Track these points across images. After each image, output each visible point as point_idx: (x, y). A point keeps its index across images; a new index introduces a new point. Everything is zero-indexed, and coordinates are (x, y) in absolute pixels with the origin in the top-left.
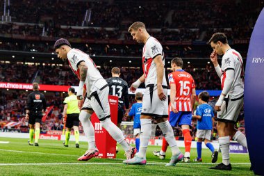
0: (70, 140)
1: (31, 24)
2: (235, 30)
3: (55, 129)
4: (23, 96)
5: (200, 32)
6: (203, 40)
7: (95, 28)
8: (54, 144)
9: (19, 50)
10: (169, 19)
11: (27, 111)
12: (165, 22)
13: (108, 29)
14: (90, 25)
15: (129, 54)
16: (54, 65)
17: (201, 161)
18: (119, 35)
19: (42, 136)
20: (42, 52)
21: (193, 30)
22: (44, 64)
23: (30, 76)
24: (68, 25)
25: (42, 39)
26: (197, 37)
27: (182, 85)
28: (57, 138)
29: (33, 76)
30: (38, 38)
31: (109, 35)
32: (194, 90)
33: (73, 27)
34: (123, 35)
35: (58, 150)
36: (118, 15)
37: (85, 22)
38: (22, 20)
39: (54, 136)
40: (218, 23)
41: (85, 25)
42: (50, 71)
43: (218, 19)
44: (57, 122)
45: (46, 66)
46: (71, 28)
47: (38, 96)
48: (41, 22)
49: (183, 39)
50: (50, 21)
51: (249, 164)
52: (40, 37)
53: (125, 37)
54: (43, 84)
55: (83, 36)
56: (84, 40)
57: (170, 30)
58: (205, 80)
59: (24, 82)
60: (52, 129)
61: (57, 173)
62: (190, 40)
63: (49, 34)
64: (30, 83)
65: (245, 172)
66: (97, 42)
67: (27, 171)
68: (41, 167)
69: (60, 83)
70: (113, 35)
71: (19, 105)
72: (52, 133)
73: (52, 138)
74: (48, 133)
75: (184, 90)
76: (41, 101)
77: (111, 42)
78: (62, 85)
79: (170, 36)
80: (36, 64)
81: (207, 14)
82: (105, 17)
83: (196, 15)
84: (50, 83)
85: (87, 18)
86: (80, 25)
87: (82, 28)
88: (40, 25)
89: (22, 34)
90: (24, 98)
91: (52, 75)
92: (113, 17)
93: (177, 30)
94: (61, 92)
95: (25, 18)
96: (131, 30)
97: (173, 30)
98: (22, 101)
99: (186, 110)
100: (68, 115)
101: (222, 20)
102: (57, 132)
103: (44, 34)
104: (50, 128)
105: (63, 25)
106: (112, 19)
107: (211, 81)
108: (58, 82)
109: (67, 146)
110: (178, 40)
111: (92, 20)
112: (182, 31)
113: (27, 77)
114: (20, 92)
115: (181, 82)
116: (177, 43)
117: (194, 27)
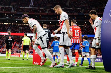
0: (25, 57)
1: (7, 6)
2: (97, 8)
3: (18, 52)
4: (3, 38)
5: (81, 10)
6: (83, 13)
7: (35, 8)
8: (17, 59)
9: (2, 18)
10: (68, 4)
11: (5, 44)
12: (66, 5)
13: (41, 8)
14: (33, 7)
15: (50, 19)
16: (17, 24)
17: (82, 66)
18: (46, 11)
19: (12, 55)
20: (12, 18)
21: (79, 8)
22: (12, 24)
23: (6, 29)
24: (23, 7)
25: (12, 13)
26: (80, 11)
27: (76, 32)
28: (18, 56)
29: (8, 29)
30: (10, 13)
31: (41, 11)
32: (81, 34)
33: (25, 8)
34: (47, 11)
35: (19, 62)
36: (45, 2)
37: (31, 5)
38: (2, 5)
39: (17, 55)
40: (89, 5)
41: (31, 7)
42: (15, 27)
43: (90, 4)
44: (18, 49)
45: (13, 25)
46: (24, 8)
47: (10, 37)
48: (11, 5)
49: (74, 12)
50: (15, 5)
51: (103, 67)
52: (11, 12)
53: (48, 12)
54: (12, 32)
55: (30, 12)
56: (30, 13)
57: (68, 9)
58: (84, 30)
59: (3, 32)
60: (16, 52)
61: (18, 71)
62: (77, 13)
63: (15, 11)
64: (6, 32)
65: (101, 70)
66: (36, 14)
67: (5, 71)
68: (11, 69)
69: (20, 32)
70: (43, 11)
71: (1, 42)
72: (16, 54)
73: (16, 56)
74: (14, 54)
75: (77, 34)
76: (11, 39)
77: (42, 14)
78: (20, 33)
79: (68, 11)
80: (9, 24)
81: (85, 1)
82: (39, 3)
83: (80, 2)
84: (15, 32)
85: (32, 4)
86: (28, 7)
87: (29, 8)
88: (11, 7)
89: (3, 11)
90: (4, 39)
91: (16, 28)
92: (43, 3)
93: (71, 9)
94: (20, 36)
95: (4, 4)
96: (54, 9)
97: (70, 8)
98: (3, 40)
99: (77, 43)
100: (24, 45)
101: (91, 4)
102: (18, 53)
103: (12, 11)
104: (15, 52)
105: (21, 7)
106: (43, 4)
107: (86, 31)
108: (19, 32)
109: (23, 59)
110: (72, 13)
111: (34, 5)
112: (73, 9)
113: (5, 30)
114: (2, 36)
115: (75, 30)
116: (71, 14)
117: (79, 7)
